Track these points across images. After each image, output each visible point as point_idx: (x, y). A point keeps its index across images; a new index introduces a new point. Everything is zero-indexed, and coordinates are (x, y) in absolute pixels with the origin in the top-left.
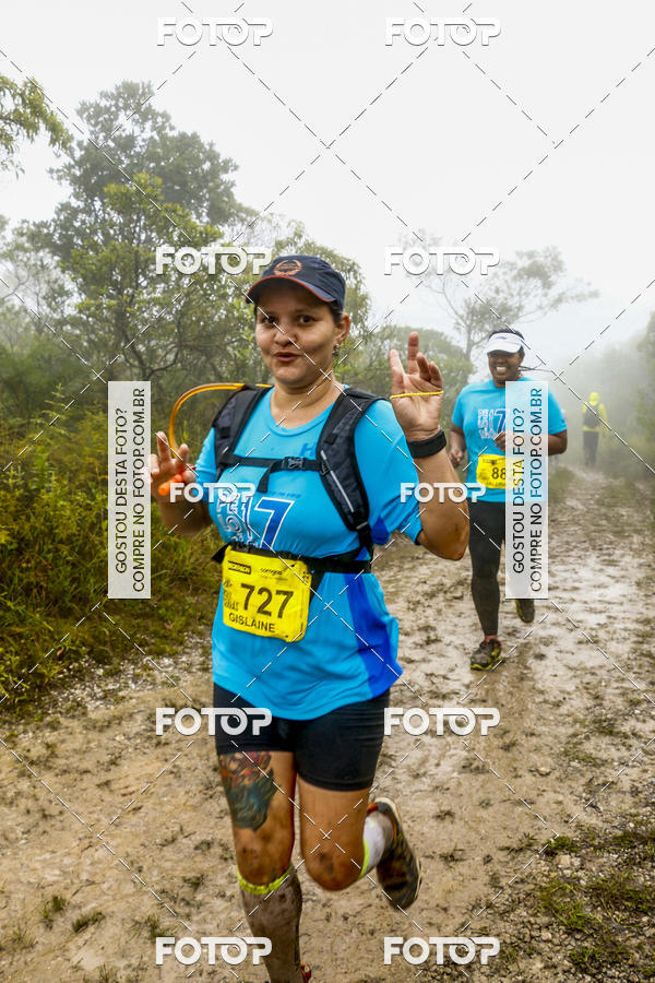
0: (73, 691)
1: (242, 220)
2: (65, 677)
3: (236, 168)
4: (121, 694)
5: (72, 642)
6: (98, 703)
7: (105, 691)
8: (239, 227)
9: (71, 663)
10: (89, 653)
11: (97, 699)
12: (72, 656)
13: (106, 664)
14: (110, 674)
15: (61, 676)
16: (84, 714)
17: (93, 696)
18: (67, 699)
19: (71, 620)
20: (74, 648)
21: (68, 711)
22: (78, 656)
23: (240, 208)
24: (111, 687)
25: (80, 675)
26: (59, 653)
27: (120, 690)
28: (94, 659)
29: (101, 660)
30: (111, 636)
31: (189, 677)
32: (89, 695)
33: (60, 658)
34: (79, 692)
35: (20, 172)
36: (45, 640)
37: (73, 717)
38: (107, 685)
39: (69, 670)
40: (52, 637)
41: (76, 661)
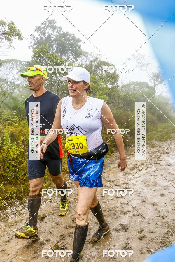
0: (7, 211)
1: (84, 55)
2: (6, 206)
3: (81, 41)
4: (21, 212)
5: (11, 193)
6: (13, 216)
7: (17, 211)
8: (83, 57)
9: (9, 201)
10: (15, 197)
11: (14, 214)
12: (10, 198)
13: (20, 200)
14: (21, 204)
15: (5, 205)
16: (7, 220)
17: (13, 213)
18: (4, 214)
19: (12, 185)
20: (11, 195)
21: (3, 219)
22: (12, 197)
23: (83, 52)
24: (19, 209)
25: (11, 205)
26: (6, 197)
27: (22, 210)
28: (17, 198)
29: (19, 199)
30: (24, 190)
31: (45, 205)
32: (11, 212)
33: (6, 199)
34: (9, 212)
35: (14, 49)
36: (2, 193)
37: (4, 221)
38: (19, 208)
39: (8, 203)
40: (5, 192)
41: (11, 200)
